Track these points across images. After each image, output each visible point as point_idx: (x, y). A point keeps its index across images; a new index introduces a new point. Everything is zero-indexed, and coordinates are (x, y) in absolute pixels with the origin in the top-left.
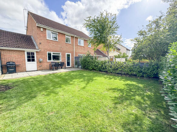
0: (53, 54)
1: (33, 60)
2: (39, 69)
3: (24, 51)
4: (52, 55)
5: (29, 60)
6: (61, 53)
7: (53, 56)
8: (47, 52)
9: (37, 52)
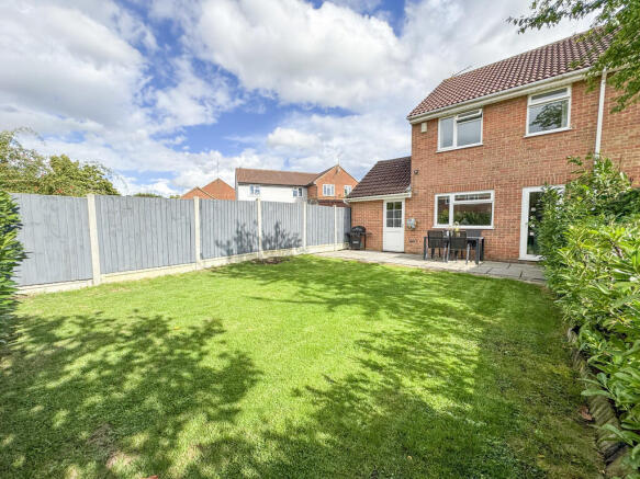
0: (457, 199)
1: (398, 224)
2: (408, 248)
3: (382, 201)
4: (452, 202)
5: (390, 224)
6: (492, 193)
7: (455, 207)
8: (436, 196)
9: (407, 199)
